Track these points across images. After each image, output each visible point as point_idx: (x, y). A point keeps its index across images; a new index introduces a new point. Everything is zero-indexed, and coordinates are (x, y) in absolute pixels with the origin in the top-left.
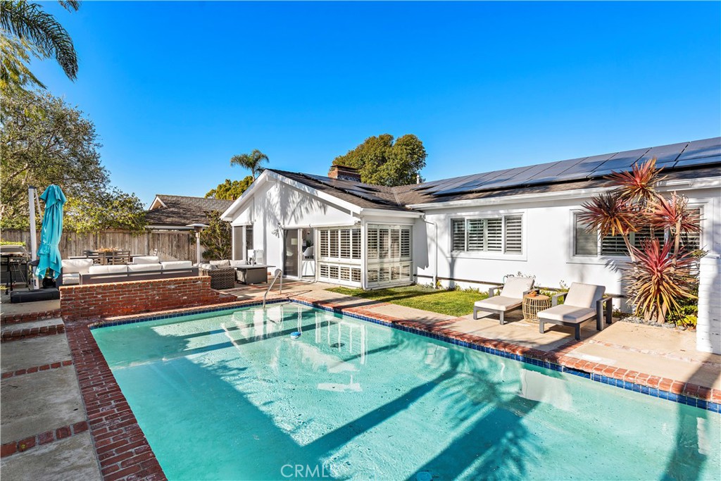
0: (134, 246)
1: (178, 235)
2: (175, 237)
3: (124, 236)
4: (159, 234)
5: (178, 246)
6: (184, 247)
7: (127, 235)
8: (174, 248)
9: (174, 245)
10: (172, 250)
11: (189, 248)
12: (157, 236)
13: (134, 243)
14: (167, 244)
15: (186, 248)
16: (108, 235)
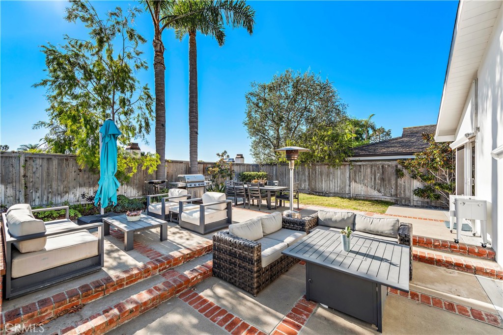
0: (337, 177)
1: (383, 166)
2: (378, 168)
3: (328, 168)
4: (360, 166)
5: (383, 180)
6: (389, 180)
7: (331, 167)
8: (378, 181)
9: (377, 177)
10: (375, 184)
11: (397, 182)
12: (358, 167)
13: (337, 174)
14: (369, 176)
15: (393, 182)
16: (317, 167)
